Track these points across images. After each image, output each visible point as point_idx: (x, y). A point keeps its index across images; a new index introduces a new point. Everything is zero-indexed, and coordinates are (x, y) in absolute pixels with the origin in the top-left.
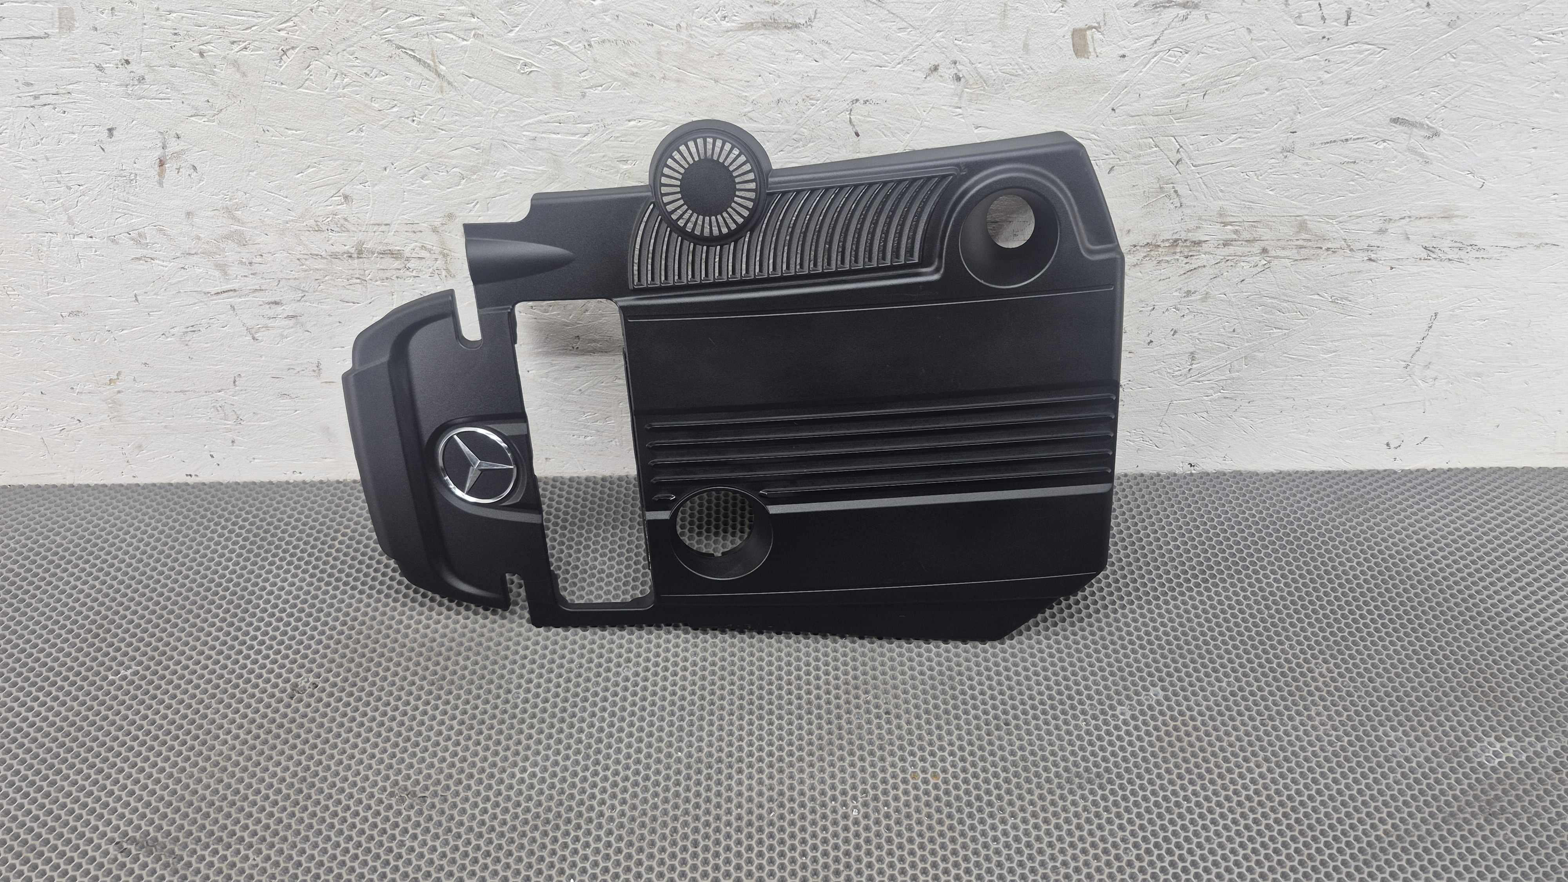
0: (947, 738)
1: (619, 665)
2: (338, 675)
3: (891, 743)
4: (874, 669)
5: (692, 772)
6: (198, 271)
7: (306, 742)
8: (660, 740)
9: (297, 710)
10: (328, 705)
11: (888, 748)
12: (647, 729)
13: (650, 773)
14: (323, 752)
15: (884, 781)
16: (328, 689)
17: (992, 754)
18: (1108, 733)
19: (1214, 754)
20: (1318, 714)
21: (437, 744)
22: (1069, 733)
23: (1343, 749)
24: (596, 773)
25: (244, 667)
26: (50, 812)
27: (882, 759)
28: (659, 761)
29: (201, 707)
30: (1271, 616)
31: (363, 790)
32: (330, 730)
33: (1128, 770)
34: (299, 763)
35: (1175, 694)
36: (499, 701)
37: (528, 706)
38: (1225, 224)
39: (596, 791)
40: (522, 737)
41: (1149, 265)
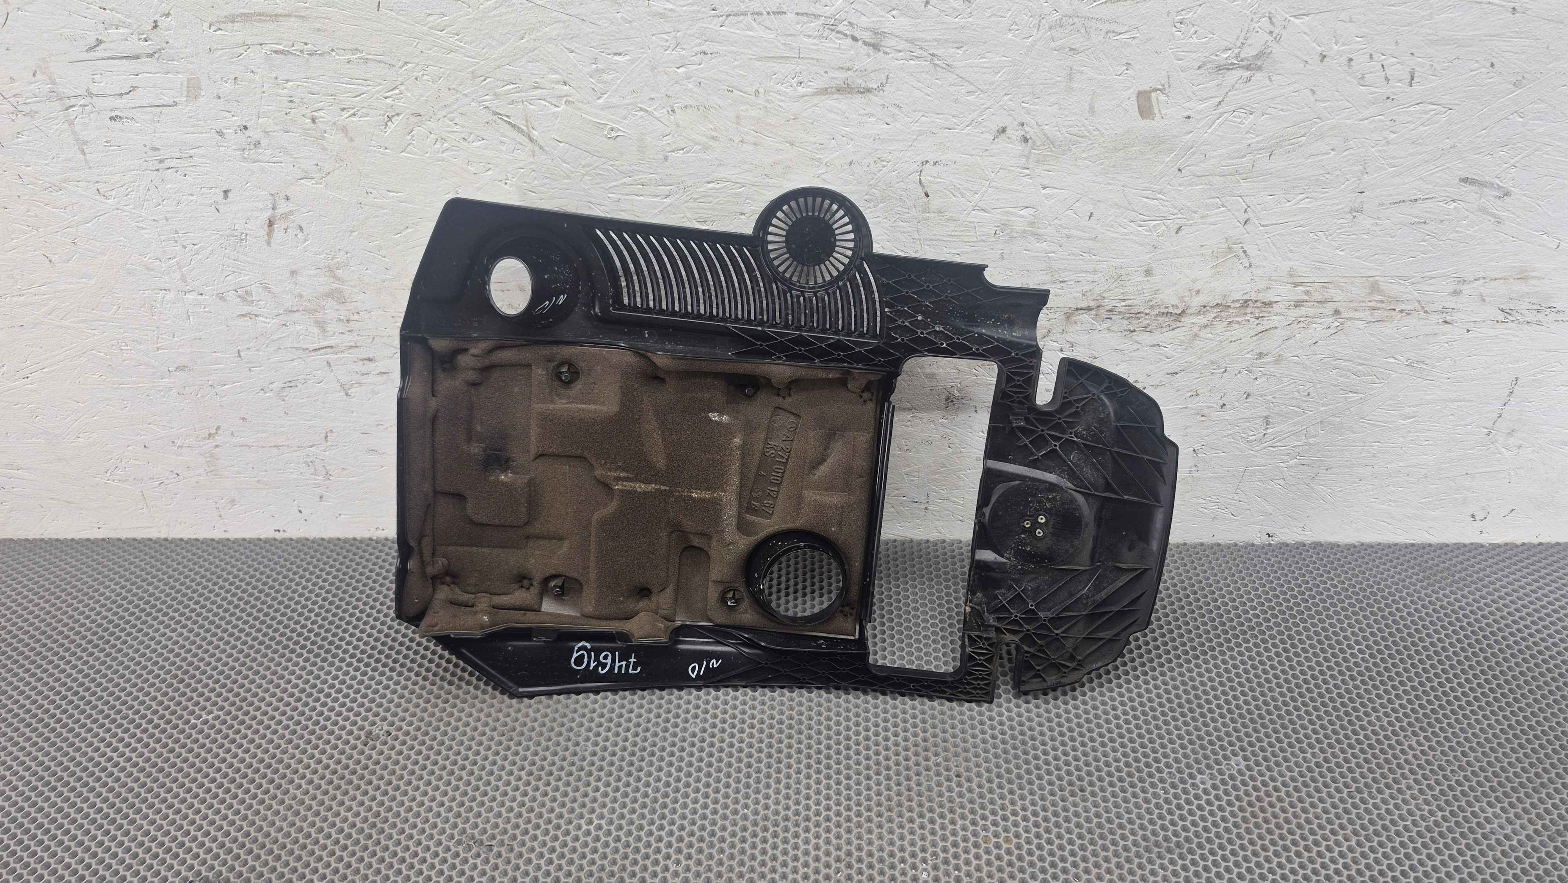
0: (1020, 803)
1: (686, 721)
2: (411, 724)
3: (962, 807)
4: (944, 731)
5: (758, 829)
6: (298, 327)
7: (378, 788)
8: (727, 796)
9: (370, 757)
10: (400, 753)
11: (959, 811)
12: (714, 785)
13: (716, 828)
14: (394, 799)
15: (955, 845)
16: (401, 738)
17: (1067, 820)
18: (1188, 802)
19: (1299, 826)
20: (1409, 788)
21: (505, 794)
22: (1147, 801)
23: (1437, 824)
24: (661, 828)
25: (321, 714)
26: (128, 850)
27: (953, 822)
28: (725, 817)
29: (278, 752)
30: (1356, 687)
31: (431, 837)
32: (401, 778)
33: (1209, 841)
34: (370, 809)
35: (1258, 764)
36: (567, 753)
37: (595, 758)
38: (1296, 285)
39: (662, 845)
40: (589, 789)
41: (1220, 326)
